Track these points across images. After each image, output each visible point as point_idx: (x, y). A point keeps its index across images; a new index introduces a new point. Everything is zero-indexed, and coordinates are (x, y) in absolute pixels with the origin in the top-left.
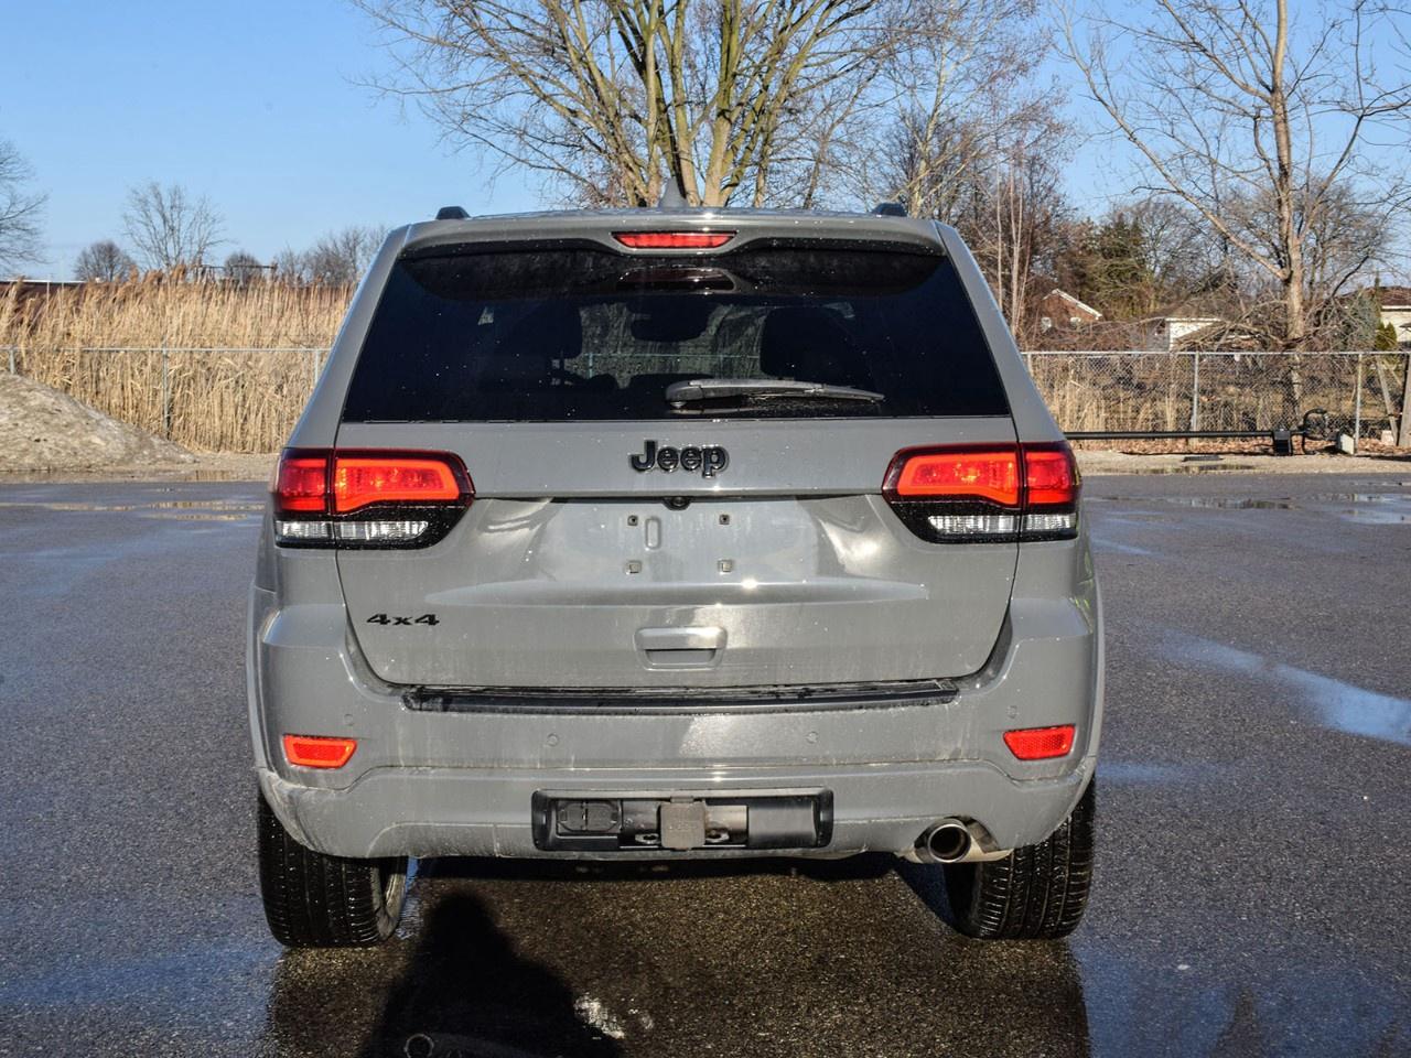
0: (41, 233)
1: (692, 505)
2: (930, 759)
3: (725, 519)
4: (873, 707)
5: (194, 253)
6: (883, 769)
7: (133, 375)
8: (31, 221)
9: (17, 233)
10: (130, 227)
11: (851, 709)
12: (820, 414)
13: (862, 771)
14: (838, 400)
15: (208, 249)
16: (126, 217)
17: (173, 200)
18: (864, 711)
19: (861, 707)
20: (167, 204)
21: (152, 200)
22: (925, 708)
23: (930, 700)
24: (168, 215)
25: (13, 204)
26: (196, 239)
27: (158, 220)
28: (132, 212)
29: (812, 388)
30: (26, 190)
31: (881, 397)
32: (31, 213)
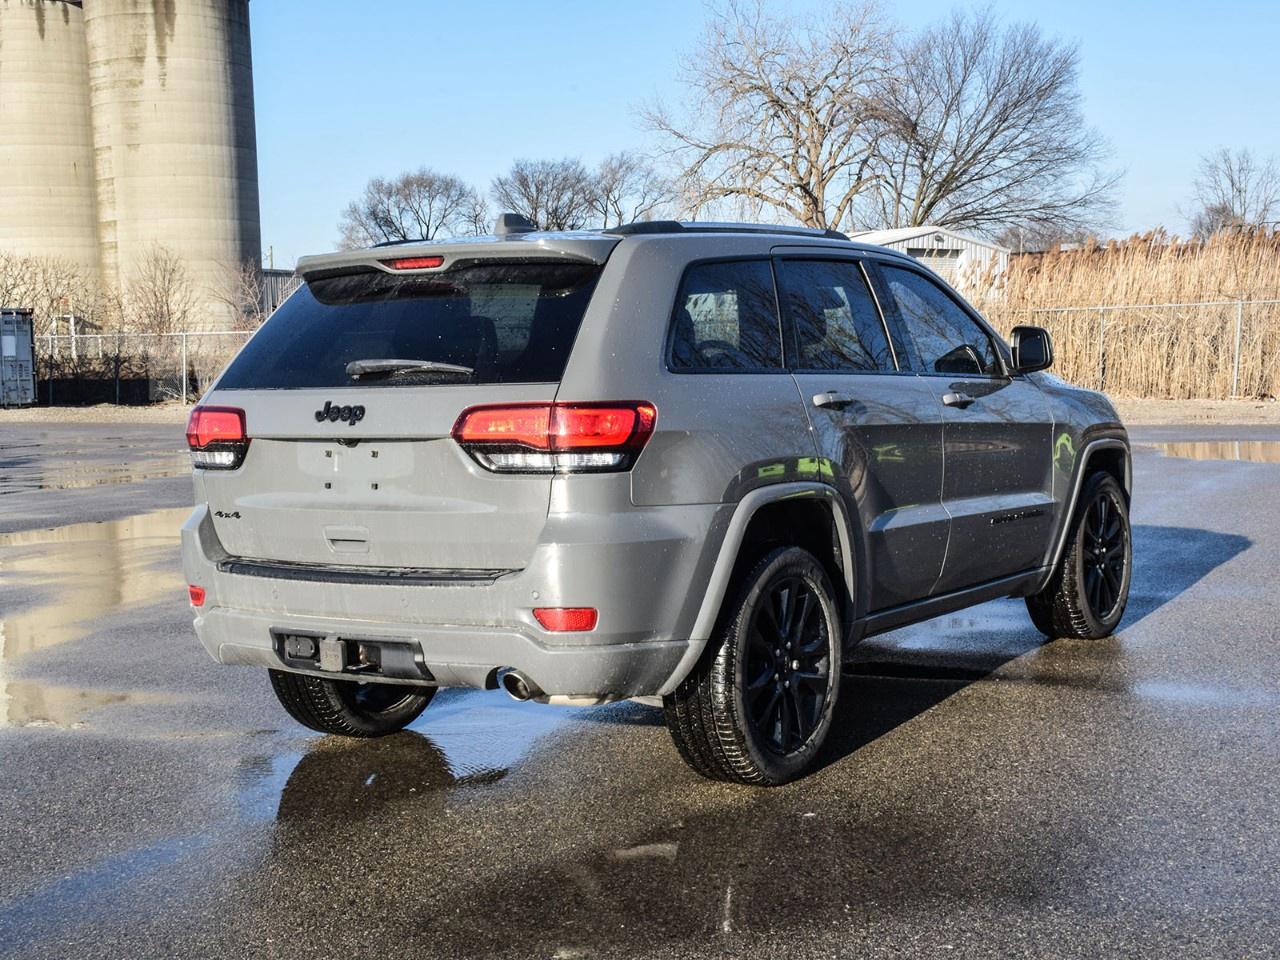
0: (1120, 203)
1: (360, 444)
2: (481, 624)
3: (375, 454)
4: (440, 585)
5: (1260, 211)
6: (455, 629)
7: (1073, 332)
8: (1111, 195)
9: (1099, 206)
10: (1201, 192)
11: (426, 585)
12: (431, 383)
13: (439, 629)
14: (443, 372)
15: (1273, 206)
16: (1196, 184)
17: (1241, 164)
18: (433, 587)
19: (431, 585)
20: (1236, 167)
21: (1222, 166)
22: (472, 588)
23: (476, 582)
24: (1236, 178)
25: (1097, 180)
26: (1262, 198)
27: (1226, 183)
28: (1203, 179)
29: (426, 365)
30: (1108, 168)
31: (471, 370)
32: (1111, 188)
